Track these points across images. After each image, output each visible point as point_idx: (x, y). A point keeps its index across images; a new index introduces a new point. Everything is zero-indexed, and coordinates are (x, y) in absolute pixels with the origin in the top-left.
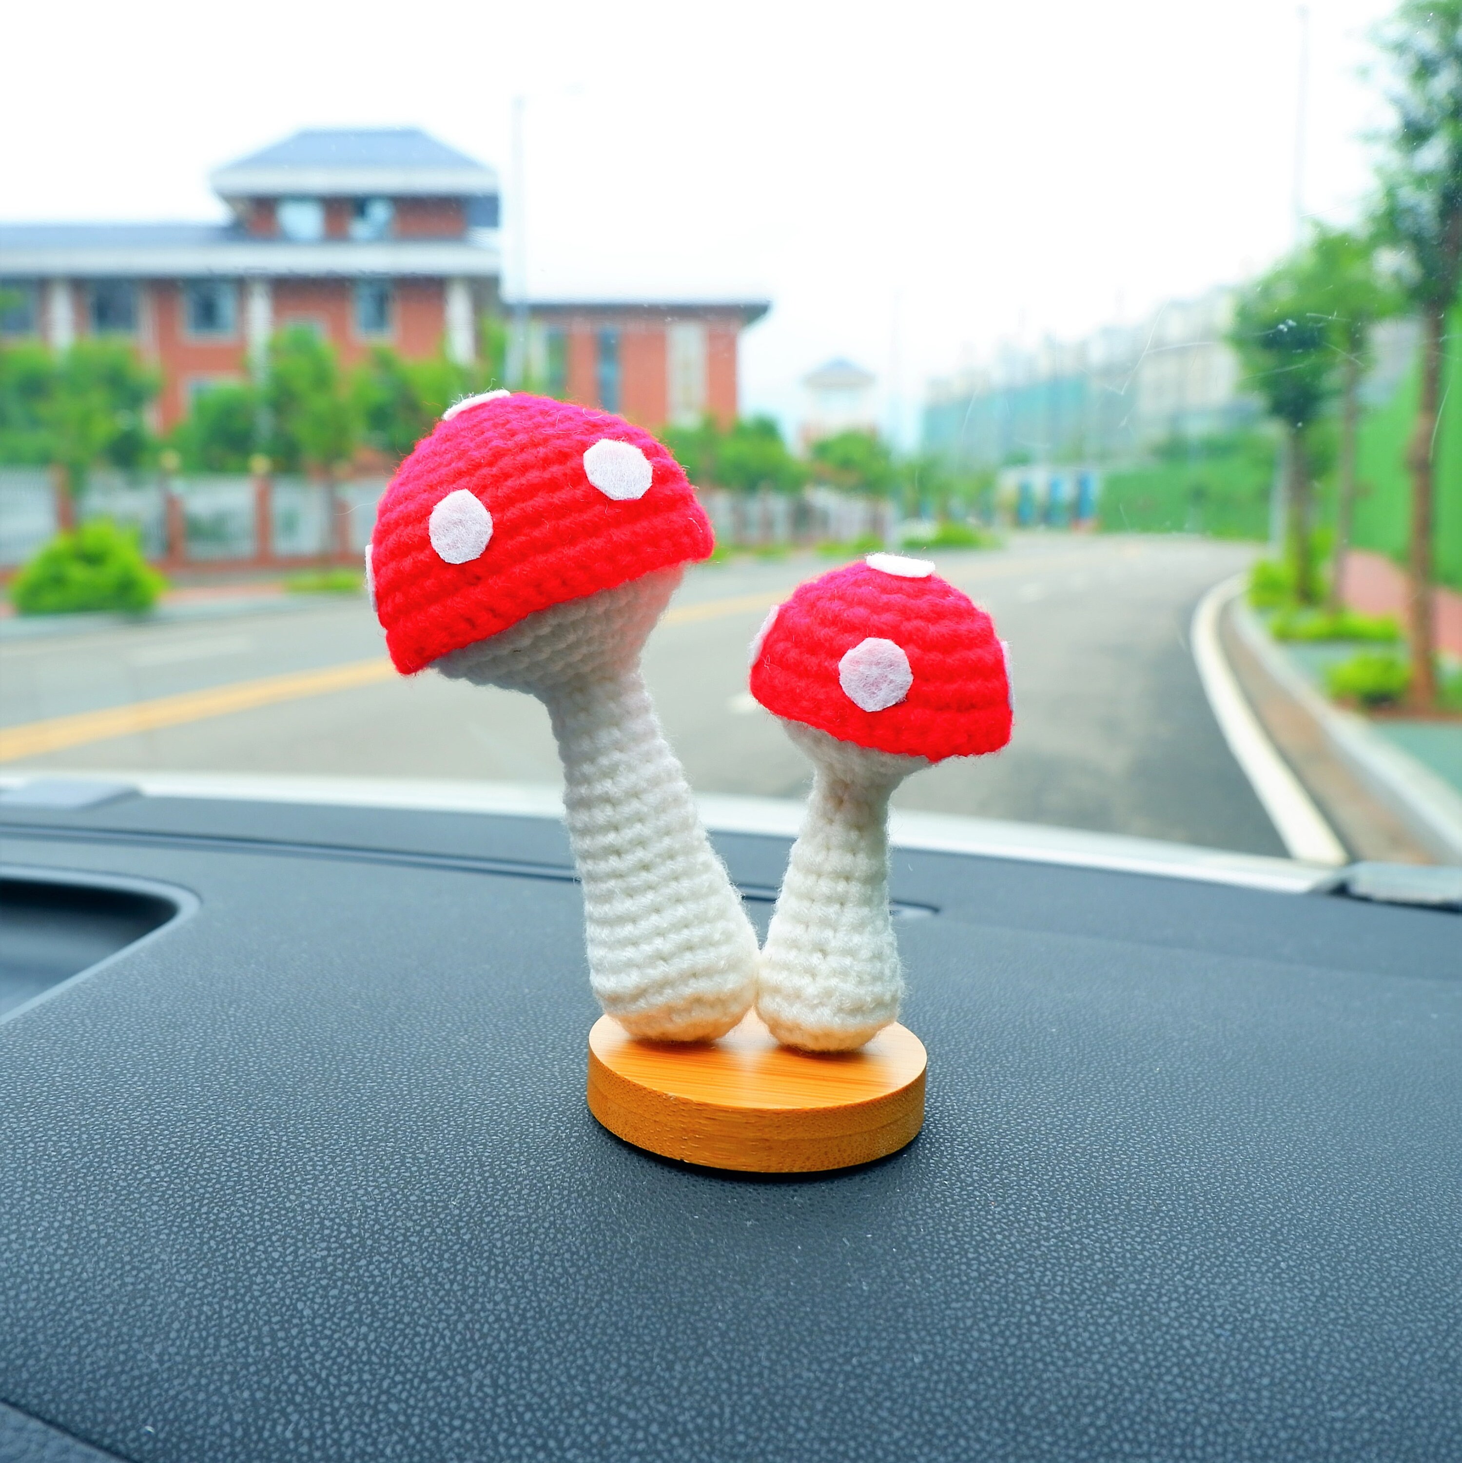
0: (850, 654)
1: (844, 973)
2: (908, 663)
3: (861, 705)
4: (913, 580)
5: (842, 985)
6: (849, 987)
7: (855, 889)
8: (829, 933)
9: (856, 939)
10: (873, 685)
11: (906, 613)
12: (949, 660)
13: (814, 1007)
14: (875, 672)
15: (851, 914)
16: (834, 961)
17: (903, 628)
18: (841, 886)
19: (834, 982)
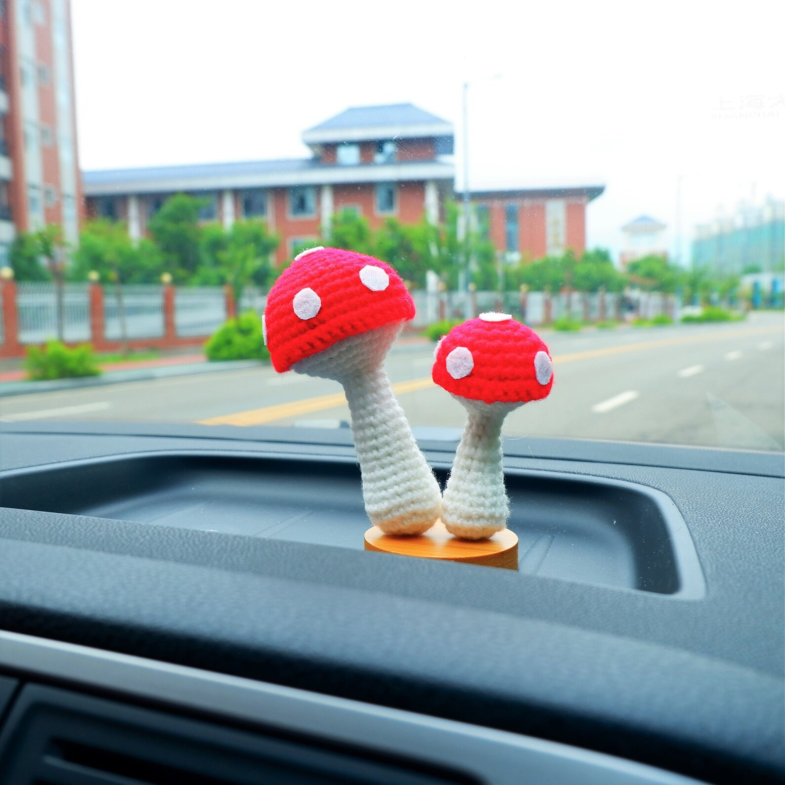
0: (450, 354)
1: (464, 501)
2: (472, 357)
3: (453, 376)
4: (492, 323)
5: (462, 506)
6: (465, 508)
7: (475, 464)
8: (461, 483)
9: (472, 486)
10: (456, 367)
11: (479, 336)
12: (494, 358)
13: (451, 514)
14: (459, 361)
15: (474, 474)
16: (461, 495)
17: (474, 343)
18: (469, 462)
19: (458, 504)
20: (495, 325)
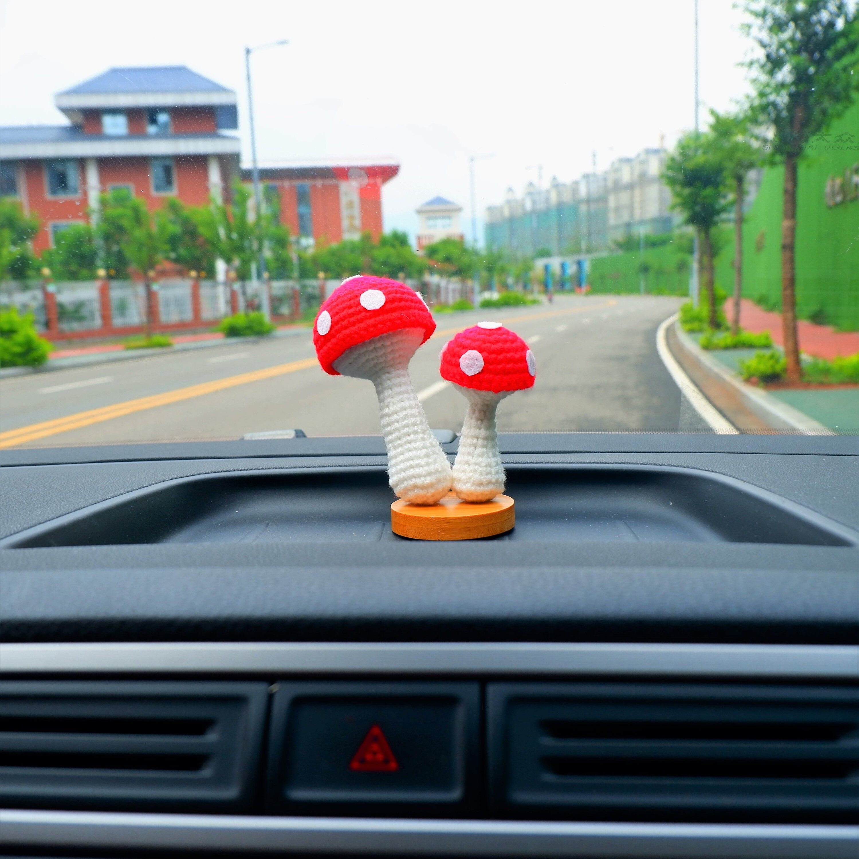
0: (463, 356)
1: (475, 471)
2: (482, 358)
3: (467, 373)
4: (491, 330)
5: (475, 475)
6: (477, 477)
7: (480, 442)
8: (471, 457)
9: (480, 459)
10: (470, 366)
11: (484, 342)
12: (499, 357)
13: (465, 483)
14: (471, 362)
15: (479, 450)
16: (472, 467)
17: (482, 346)
18: (475, 441)
19: (471, 474)
20: (494, 331)
